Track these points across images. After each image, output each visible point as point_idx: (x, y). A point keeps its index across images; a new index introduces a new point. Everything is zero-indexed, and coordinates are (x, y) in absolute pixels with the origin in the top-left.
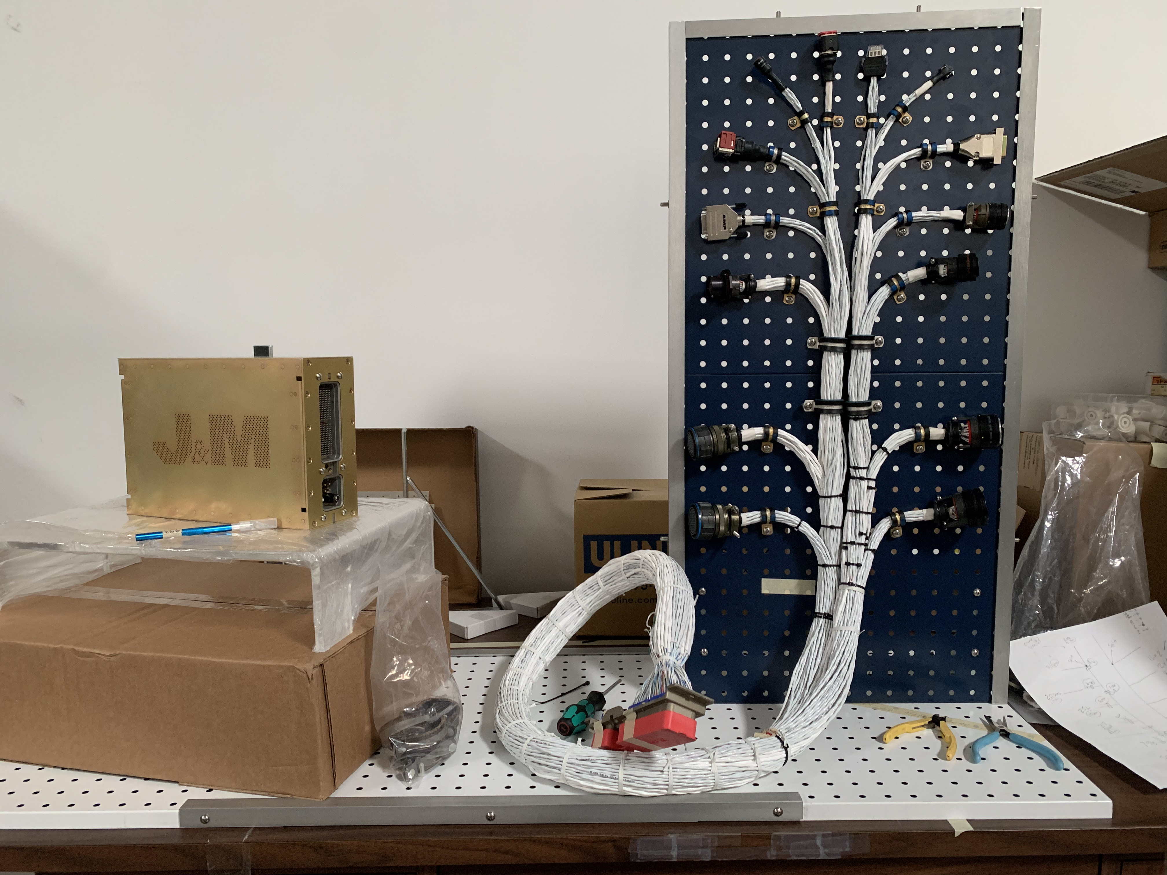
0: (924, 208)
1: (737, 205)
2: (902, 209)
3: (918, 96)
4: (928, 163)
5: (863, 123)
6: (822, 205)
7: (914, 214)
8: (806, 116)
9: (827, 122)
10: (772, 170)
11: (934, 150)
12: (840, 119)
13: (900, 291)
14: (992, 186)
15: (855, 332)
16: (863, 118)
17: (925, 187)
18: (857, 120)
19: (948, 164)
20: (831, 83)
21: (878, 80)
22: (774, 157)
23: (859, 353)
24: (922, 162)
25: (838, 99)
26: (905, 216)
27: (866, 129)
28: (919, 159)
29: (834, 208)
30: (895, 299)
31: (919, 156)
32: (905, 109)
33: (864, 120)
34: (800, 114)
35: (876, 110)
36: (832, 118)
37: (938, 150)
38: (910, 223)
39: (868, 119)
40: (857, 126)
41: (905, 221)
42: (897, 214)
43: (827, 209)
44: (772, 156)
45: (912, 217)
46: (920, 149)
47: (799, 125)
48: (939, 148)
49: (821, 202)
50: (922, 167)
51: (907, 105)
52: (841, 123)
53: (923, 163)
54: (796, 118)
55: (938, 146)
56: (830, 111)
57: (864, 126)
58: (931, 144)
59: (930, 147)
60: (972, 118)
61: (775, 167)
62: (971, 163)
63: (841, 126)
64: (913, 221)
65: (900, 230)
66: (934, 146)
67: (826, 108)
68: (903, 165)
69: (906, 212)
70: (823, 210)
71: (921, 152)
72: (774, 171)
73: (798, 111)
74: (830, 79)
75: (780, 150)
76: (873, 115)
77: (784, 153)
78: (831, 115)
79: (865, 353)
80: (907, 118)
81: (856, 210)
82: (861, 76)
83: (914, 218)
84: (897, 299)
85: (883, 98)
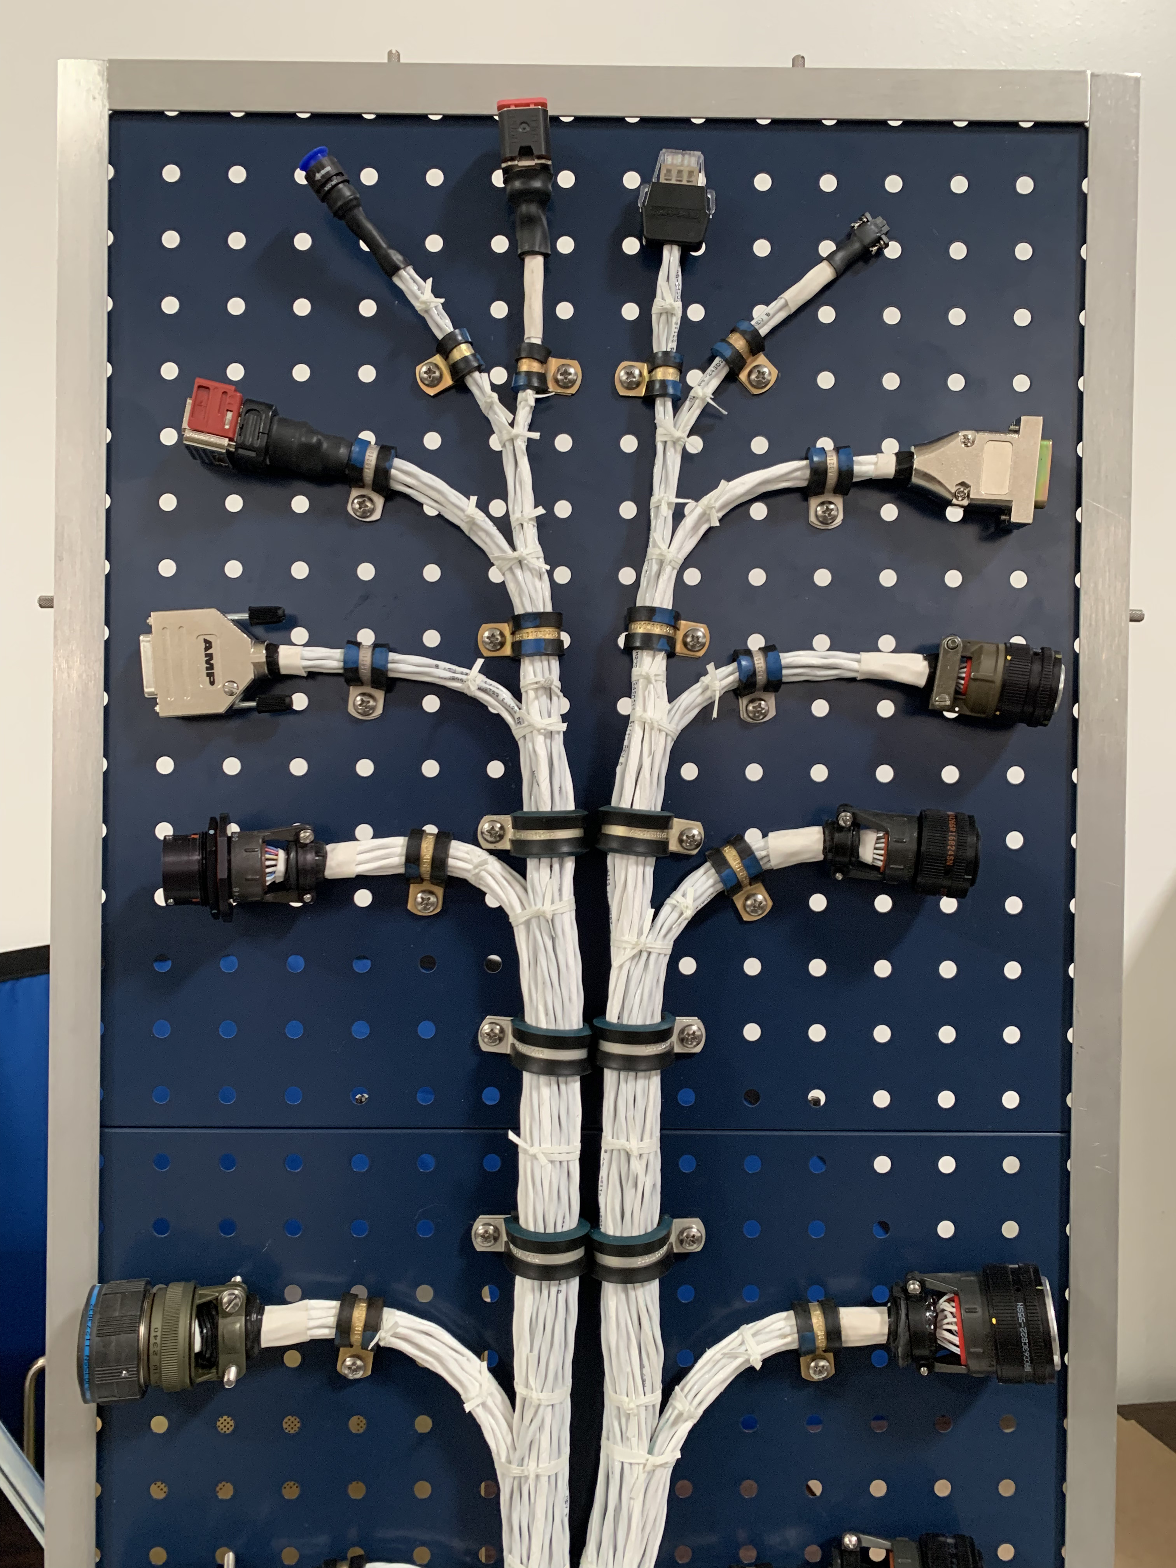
0: (822, 641)
1: (254, 612)
2: (756, 642)
3: (793, 308)
4: (832, 506)
5: (638, 384)
6: (518, 622)
7: (787, 658)
8: (464, 351)
9: (529, 374)
10: (372, 511)
11: (845, 468)
12: (572, 370)
13: (750, 885)
14: (1018, 579)
15: (612, 1015)
16: (640, 369)
17: (822, 577)
18: (621, 374)
19: (889, 512)
20: (540, 259)
21: (685, 261)
22: (369, 473)
23: (623, 1084)
24: (814, 502)
25: (565, 311)
26: (760, 662)
27: (649, 401)
28: (805, 493)
29: (547, 633)
30: (739, 905)
31: (804, 484)
32: (757, 344)
33: (641, 374)
34: (444, 347)
35: (674, 345)
36: (543, 362)
37: (857, 468)
38: (775, 684)
39: (650, 372)
40: (622, 392)
41: (761, 678)
42: (738, 654)
43: (530, 634)
44: (361, 470)
45: (781, 668)
46: (804, 463)
47: (448, 381)
48: (860, 463)
49: (516, 613)
50: (812, 518)
51: (763, 332)
52: (573, 382)
53: (815, 507)
54: (438, 359)
55: (855, 458)
56: (538, 341)
57: (642, 391)
58: (837, 449)
59: (832, 461)
60: (956, 382)
61: (379, 501)
62: (954, 514)
63: (573, 390)
64: (785, 680)
65: (752, 701)
66: (843, 457)
67: (526, 337)
68: (759, 511)
69: (765, 650)
70: (518, 637)
71: (807, 473)
72: (376, 516)
73: (440, 336)
74: (537, 249)
75: (386, 452)
76: (666, 359)
77: (397, 462)
78: (543, 353)
79: (641, 1083)
80: (766, 370)
81: (621, 641)
82: (631, 246)
83: (785, 672)
84: (745, 906)
85: (697, 313)
